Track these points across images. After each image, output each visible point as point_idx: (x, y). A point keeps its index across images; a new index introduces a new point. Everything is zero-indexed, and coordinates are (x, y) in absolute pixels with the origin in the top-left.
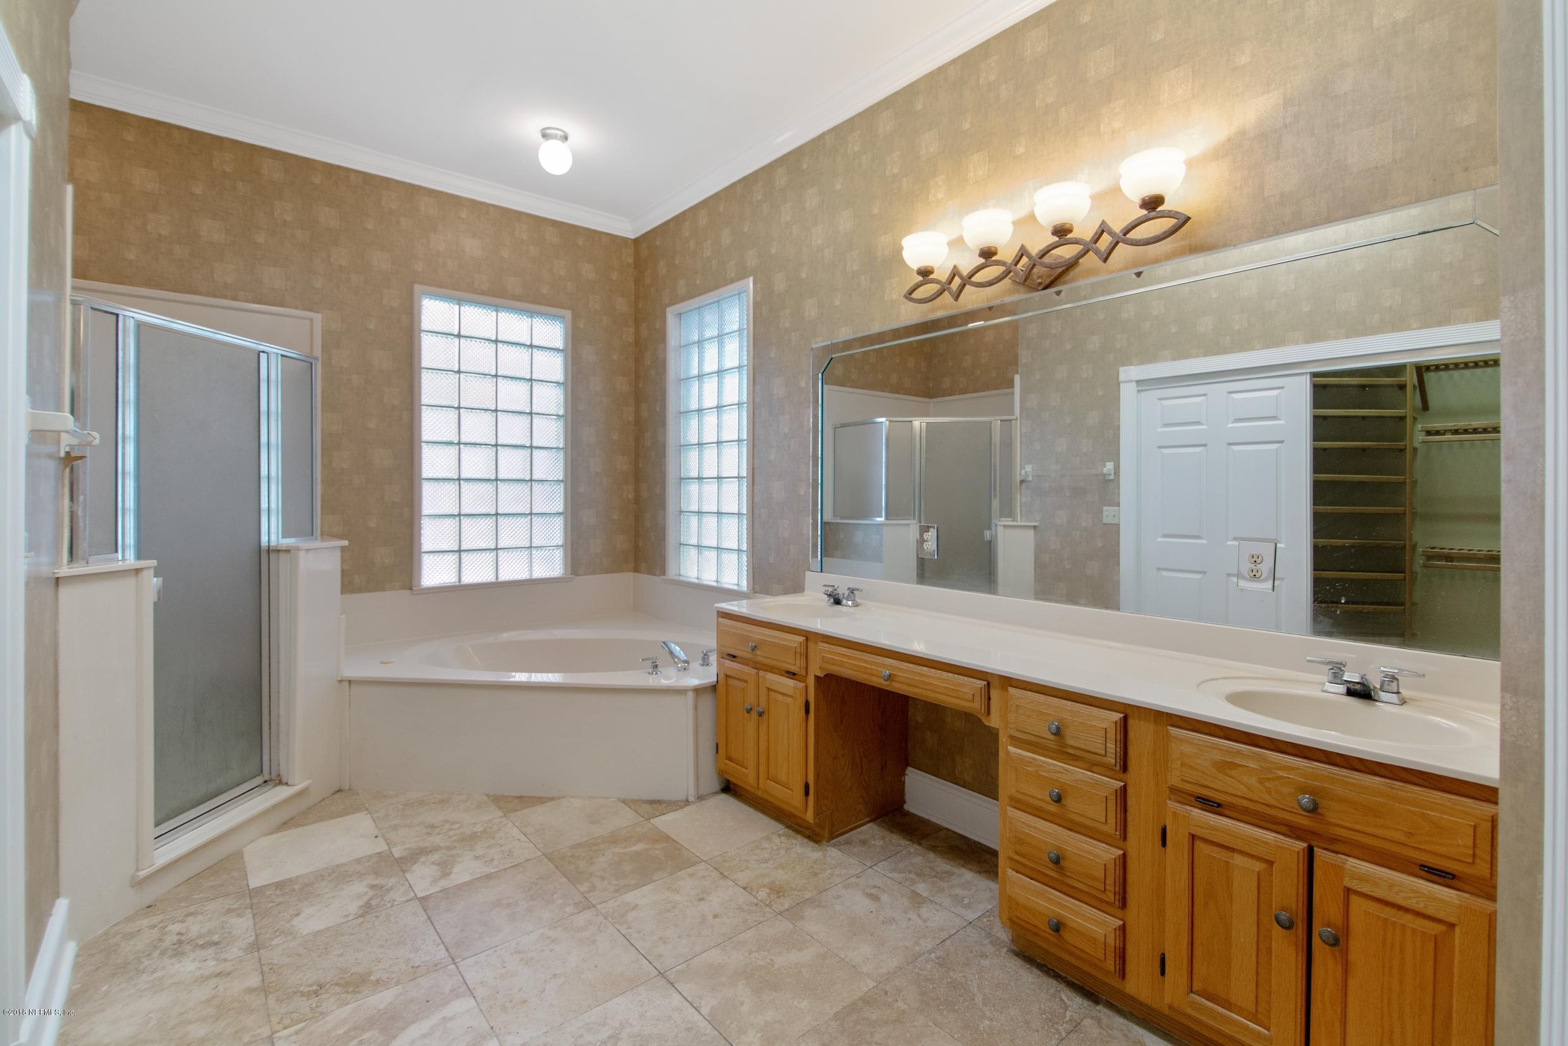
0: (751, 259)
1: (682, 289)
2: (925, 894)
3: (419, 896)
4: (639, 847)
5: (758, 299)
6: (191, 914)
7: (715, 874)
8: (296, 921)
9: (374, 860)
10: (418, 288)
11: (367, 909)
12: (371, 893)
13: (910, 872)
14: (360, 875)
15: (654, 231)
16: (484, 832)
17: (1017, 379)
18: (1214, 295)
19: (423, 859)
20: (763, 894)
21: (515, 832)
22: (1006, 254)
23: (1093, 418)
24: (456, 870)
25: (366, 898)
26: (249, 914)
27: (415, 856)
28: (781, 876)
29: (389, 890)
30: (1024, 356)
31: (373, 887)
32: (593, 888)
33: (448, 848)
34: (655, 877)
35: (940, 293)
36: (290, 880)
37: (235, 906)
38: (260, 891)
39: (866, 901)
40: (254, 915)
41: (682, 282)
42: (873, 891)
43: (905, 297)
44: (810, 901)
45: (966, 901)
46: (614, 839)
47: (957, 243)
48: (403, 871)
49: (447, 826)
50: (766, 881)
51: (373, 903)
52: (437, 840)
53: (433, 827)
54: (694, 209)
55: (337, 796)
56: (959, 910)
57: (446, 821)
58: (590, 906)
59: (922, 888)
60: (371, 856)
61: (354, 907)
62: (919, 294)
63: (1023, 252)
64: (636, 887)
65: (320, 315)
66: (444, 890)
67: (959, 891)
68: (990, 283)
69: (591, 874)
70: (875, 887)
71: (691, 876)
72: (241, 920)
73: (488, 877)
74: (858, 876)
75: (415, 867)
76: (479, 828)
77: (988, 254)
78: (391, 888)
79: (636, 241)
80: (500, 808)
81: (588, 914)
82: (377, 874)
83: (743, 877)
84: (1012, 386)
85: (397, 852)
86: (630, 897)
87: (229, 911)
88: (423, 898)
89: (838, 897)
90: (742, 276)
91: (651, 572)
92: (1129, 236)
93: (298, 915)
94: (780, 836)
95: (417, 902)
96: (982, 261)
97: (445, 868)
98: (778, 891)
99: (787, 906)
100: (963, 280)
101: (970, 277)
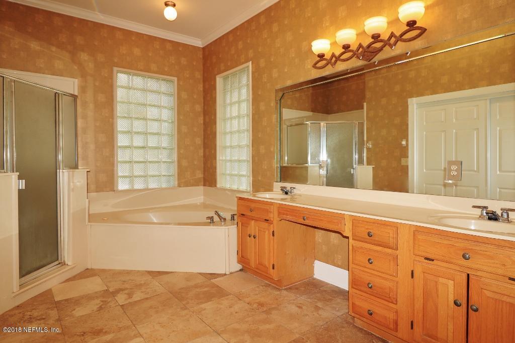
0: (251, 54)
1: (222, 68)
2: (320, 306)
3: (121, 304)
4: (206, 289)
5: (254, 70)
6: (34, 309)
7: (236, 298)
8: (74, 312)
9: (102, 292)
10: (115, 69)
11: (100, 308)
12: (102, 303)
13: (315, 299)
14: (97, 297)
15: (211, 44)
16: (145, 283)
17: (365, 104)
18: (448, 67)
19: (121, 292)
20: (255, 306)
21: (157, 284)
22: (354, 47)
23: (397, 121)
24: (134, 296)
25: (100, 305)
26: (56, 309)
27: (118, 291)
28: (262, 300)
29: (108, 303)
30: (368, 95)
31: (102, 301)
32: (188, 303)
33: (131, 289)
34: (212, 299)
35: (327, 64)
36: (71, 299)
37: (50, 307)
38: (59, 302)
39: (297, 308)
40: (58, 310)
41: (222, 65)
42: (300, 305)
43: (313, 67)
44: (274, 309)
45: (337, 309)
46: (196, 286)
47: (334, 44)
48: (114, 296)
49: (130, 281)
50: (257, 301)
51: (103, 306)
52: (127, 286)
53: (124, 281)
54: (228, 34)
55: (86, 271)
56: (334, 312)
57: (130, 280)
58: (186, 309)
59: (320, 304)
60: (101, 291)
61: (95, 308)
62: (319, 65)
63: (360, 46)
64: (206, 302)
65: (77, 80)
66: (130, 303)
67: (334, 306)
68: (347, 60)
69: (187, 298)
70: (300, 304)
71: (227, 299)
72: (53, 311)
73: (147, 299)
74: (294, 300)
75: (118, 295)
76: (143, 282)
77: (346, 47)
78: (110, 302)
79: (204, 49)
80: (151, 275)
81: (186, 312)
82: (103, 297)
83: (247, 300)
84: (363, 109)
85: (111, 290)
86: (203, 306)
87: (48, 308)
88: (123, 305)
89: (286, 307)
90: (247, 61)
91: (210, 186)
92: (403, 37)
93: (74, 310)
94: (263, 286)
95: (119, 307)
96: (344, 50)
97: (130, 295)
98: (261, 305)
99: (265, 310)
100: (336, 59)
101: (339, 57)
